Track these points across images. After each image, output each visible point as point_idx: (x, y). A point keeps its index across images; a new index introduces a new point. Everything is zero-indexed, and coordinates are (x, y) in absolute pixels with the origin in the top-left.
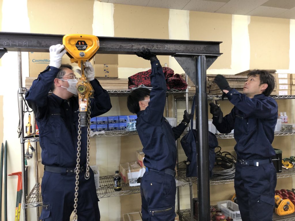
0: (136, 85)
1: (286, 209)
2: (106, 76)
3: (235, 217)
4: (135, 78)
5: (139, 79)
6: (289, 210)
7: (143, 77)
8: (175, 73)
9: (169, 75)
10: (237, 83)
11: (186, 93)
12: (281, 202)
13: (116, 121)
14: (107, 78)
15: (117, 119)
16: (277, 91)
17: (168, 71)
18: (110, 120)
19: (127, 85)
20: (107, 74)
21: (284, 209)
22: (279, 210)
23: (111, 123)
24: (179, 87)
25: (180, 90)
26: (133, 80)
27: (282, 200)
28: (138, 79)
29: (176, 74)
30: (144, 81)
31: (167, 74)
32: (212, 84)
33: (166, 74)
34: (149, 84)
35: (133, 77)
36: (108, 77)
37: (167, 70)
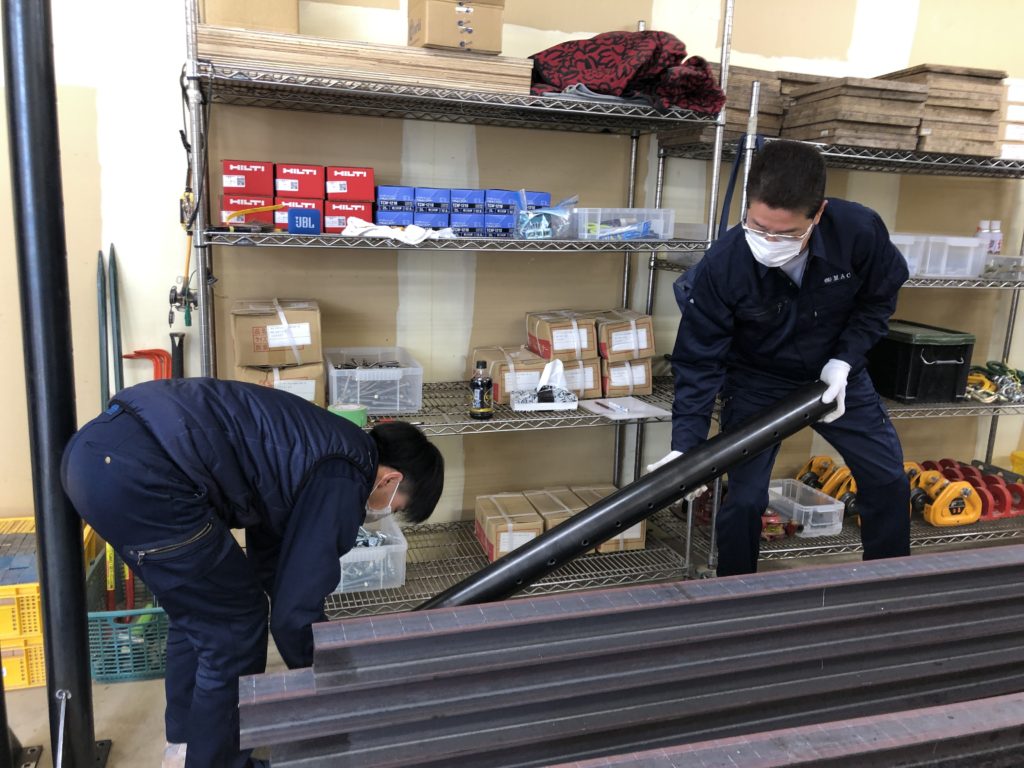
0: (556, 86)
1: (957, 509)
2: (462, 44)
3: (810, 521)
4: (553, 59)
5: (567, 64)
6: (966, 514)
7: (580, 60)
8: (690, 53)
9: (668, 59)
10: (879, 104)
11: (716, 125)
12: (942, 489)
13: (477, 206)
14: (463, 52)
15: (478, 201)
16: (997, 144)
17: (667, 43)
18: (457, 202)
19: (528, 82)
20: (466, 38)
21: (951, 510)
22: (935, 509)
23: (461, 210)
24: (697, 102)
25: (701, 115)
26: (544, 68)
27: (947, 485)
28: (563, 66)
29: (695, 58)
30: (584, 73)
31: (665, 54)
32: (793, 104)
33: (660, 53)
34: (602, 84)
35: (546, 56)
36: (469, 50)
37: (664, 40)
